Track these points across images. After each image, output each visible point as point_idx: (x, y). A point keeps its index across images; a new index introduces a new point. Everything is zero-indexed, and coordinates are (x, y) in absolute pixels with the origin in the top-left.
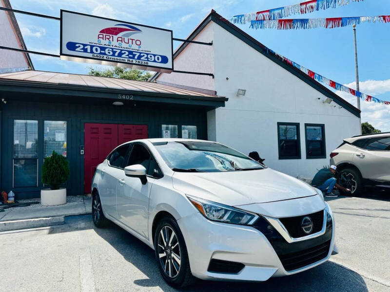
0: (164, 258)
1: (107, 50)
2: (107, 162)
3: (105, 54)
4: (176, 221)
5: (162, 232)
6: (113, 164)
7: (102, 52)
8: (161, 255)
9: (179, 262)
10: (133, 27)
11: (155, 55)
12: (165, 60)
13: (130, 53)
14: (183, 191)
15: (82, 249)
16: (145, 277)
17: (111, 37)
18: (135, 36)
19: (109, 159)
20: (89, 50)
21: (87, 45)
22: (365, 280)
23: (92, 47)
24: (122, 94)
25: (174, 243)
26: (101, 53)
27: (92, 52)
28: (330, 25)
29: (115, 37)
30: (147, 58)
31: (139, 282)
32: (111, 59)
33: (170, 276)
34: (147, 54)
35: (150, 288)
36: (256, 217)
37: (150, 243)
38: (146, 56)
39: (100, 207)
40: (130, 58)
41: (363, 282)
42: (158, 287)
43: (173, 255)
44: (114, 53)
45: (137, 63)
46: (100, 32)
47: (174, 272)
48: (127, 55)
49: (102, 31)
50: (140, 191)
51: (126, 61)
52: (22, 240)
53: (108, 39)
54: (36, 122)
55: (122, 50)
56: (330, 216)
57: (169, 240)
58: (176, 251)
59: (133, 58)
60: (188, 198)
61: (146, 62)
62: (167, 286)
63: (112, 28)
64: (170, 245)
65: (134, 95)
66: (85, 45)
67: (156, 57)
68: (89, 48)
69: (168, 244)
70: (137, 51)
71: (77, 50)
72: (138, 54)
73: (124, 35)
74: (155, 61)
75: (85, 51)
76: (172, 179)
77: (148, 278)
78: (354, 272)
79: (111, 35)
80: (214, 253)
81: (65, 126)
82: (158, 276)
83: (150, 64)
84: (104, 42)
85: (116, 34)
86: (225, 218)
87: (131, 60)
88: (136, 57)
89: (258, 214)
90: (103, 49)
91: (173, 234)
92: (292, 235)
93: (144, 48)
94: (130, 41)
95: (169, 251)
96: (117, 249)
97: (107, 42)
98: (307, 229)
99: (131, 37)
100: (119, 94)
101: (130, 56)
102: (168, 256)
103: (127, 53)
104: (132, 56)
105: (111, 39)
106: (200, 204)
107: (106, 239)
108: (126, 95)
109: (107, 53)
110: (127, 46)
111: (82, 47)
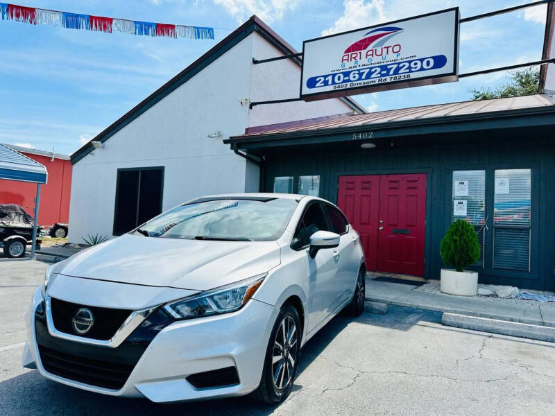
1: (351, 75)
3: (349, 81)
7: (347, 78)
10: (389, 29)
11: (422, 60)
12: (440, 61)
13: (384, 68)
17: (359, 55)
18: (393, 40)
20: (330, 82)
21: (328, 76)
23: (334, 76)
24: (358, 133)
26: (344, 81)
27: (333, 83)
29: (364, 52)
30: (410, 68)
32: (356, 86)
34: (410, 62)
38: (407, 65)
40: (382, 75)
44: (361, 75)
45: (393, 80)
46: (345, 52)
48: (379, 73)
49: (348, 51)
51: (377, 82)
53: (354, 58)
59: (387, 74)
61: (406, 74)
63: (360, 42)
65: (373, 131)
66: (325, 77)
67: (425, 62)
68: (330, 78)
70: (393, 62)
71: (317, 85)
73: (376, 46)
74: (422, 69)
75: (326, 83)
79: (358, 52)
83: (413, 76)
84: (349, 65)
85: (365, 48)
87: (383, 78)
88: (391, 72)
90: (347, 74)
93: (405, 54)
94: (385, 50)
97: (352, 63)
99: (386, 45)
100: (353, 133)
101: (382, 73)
103: (379, 70)
104: (385, 72)
105: (358, 58)
108: (362, 132)
109: (352, 79)
110: (380, 59)
111: (323, 79)
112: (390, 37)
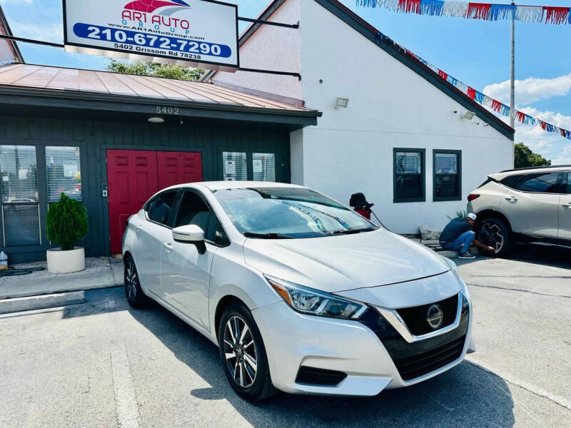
0: (233, 360)
1: (136, 37)
2: (143, 213)
3: (134, 43)
4: (249, 311)
5: (229, 323)
6: (153, 217)
7: (129, 39)
8: (228, 356)
9: (255, 367)
11: (210, 45)
12: (226, 51)
13: (173, 40)
14: (260, 268)
15: (112, 342)
16: (206, 385)
17: (143, 16)
18: (180, 14)
19: (146, 210)
20: (109, 37)
21: (105, 28)
22: (509, 386)
23: (113, 31)
24: (162, 106)
25: (247, 340)
26: (127, 42)
27: (113, 39)
28: (473, 14)
29: (149, 16)
30: (199, 48)
31: (198, 393)
32: (144, 51)
33: (242, 384)
34: (199, 43)
35: (214, 401)
36: (364, 308)
37: (213, 336)
38: (197, 45)
39: (137, 280)
40: (172, 48)
41: (508, 390)
42: (225, 400)
43: (245, 357)
44: (148, 41)
45: (184, 57)
46: (125, 7)
47: (247, 380)
48: (168, 45)
49: (129, 6)
50: (196, 263)
51: (167, 54)
52: (24, 328)
53: (138, 18)
54: (34, 148)
55: (159, 37)
56: (466, 301)
57: (240, 335)
58: (250, 351)
59: (178, 49)
60: (268, 279)
61: (197, 55)
62: (238, 399)
64: (241, 343)
65: (179, 107)
66: (102, 29)
67: (213, 47)
68: (108, 32)
69: (238, 341)
70: (182, 38)
71: (90, 36)
72: (185, 43)
73: (163, 13)
74: (210, 54)
75: (103, 37)
76: (243, 250)
77: (211, 387)
78: (495, 375)
79: (142, 13)
80: (305, 358)
81: (78, 154)
82: (224, 383)
83: (204, 58)
84: (132, 24)
85: (150, 11)
86: (320, 310)
87: (174, 52)
88: (182, 48)
89: (366, 304)
90: (130, 34)
91: (246, 328)
92: (414, 331)
93: (194, 33)
94: (173, 22)
95: (239, 351)
96: (164, 342)
97: (136, 23)
98: (434, 323)
99: (173, 16)
100: (156, 105)
101: (172, 45)
102: (238, 358)
103: (168, 41)
104: (175, 46)
105: (142, 19)
106: (284, 289)
107: (146, 326)
108: (167, 107)
109: (137, 41)
110: (167, 29)
111: (98, 31)
112: (177, 10)
